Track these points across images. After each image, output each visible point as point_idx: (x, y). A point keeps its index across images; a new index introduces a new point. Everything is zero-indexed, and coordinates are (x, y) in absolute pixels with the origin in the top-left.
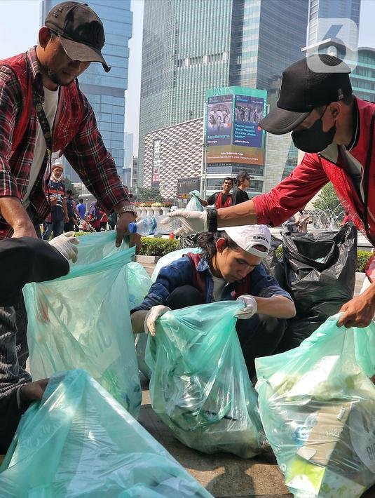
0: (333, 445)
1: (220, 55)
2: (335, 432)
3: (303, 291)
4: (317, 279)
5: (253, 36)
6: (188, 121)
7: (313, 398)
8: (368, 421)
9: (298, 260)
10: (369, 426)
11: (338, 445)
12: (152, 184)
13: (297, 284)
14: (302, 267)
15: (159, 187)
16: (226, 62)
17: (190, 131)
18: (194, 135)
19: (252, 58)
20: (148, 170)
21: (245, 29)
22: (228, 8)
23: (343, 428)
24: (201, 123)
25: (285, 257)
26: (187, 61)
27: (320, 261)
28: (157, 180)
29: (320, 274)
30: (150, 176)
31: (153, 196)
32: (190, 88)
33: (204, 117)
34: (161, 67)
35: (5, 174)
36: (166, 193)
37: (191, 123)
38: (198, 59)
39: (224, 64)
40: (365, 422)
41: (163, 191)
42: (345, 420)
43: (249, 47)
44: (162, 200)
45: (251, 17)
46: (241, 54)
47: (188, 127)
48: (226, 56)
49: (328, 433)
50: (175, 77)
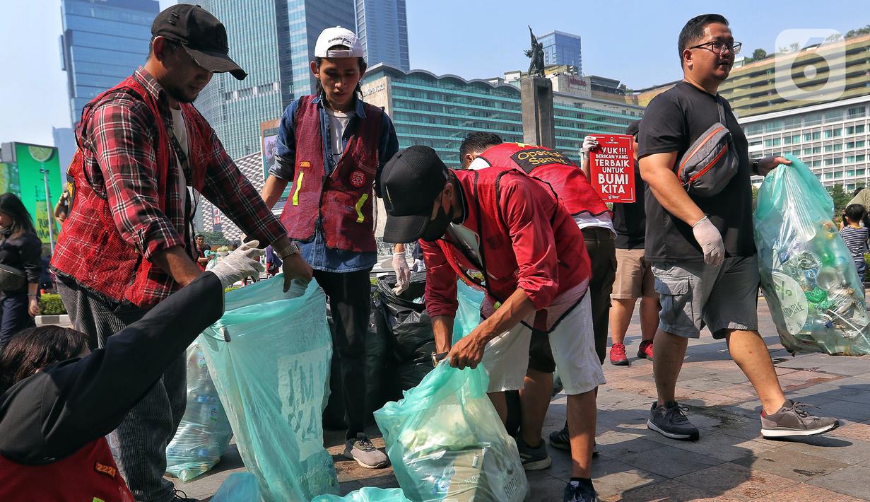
0: (473, 492)
1: (270, 85)
2: (473, 479)
3: (406, 334)
4: (418, 320)
5: (303, 64)
6: (245, 157)
7: (447, 448)
8: (501, 462)
9: (396, 304)
10: (502, 467)
11: (478, 491)
12: (213, 226)
13: (399, 328)
14: (401, 310)
15: (221, 229)
16: (277, 92)
17: (249, 167)
18: (253, 171)
19: (305, 87)
20: (207, 212)
21: (294, 57)
22: (273, 36)
23: (481, 474)
24: (259, 158)
25: (382, 301)
26: (235, 94)
27: (417, 301)
28: (218, 222)
29: (419, 315)
30: (211, 218)
31: (217, 239)
32: (245, 121)
33: (261, 151)
34: (209, 101)
35: (160, 222)
36: (230, 235)
37: (248, 159)
38: (248, 91)
39: (276, 94)
40: (497, 463)
41: (227, 233)
42: (480, 466)
43: (300, 75)
44: (227, 243)
45: (298, 45)
46: (292, 83)
47: (245, 163)
48: (276, 86)
49: (467, 481)
50: (225, 112)
